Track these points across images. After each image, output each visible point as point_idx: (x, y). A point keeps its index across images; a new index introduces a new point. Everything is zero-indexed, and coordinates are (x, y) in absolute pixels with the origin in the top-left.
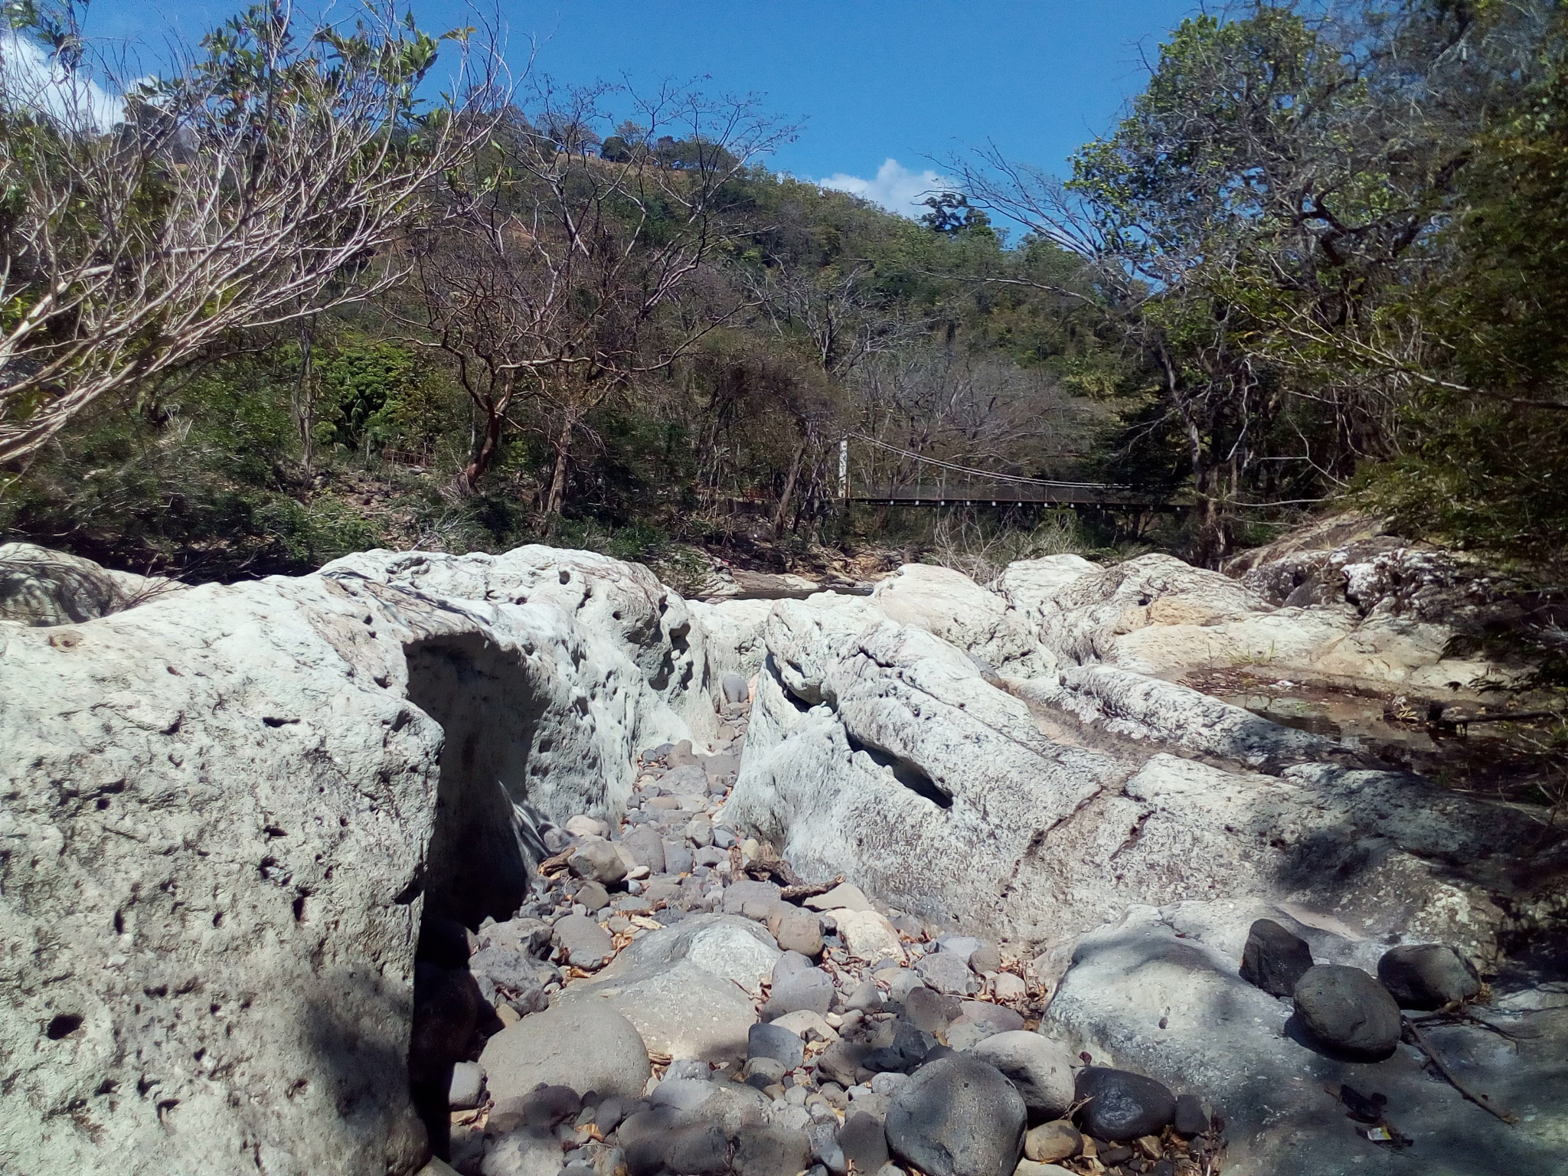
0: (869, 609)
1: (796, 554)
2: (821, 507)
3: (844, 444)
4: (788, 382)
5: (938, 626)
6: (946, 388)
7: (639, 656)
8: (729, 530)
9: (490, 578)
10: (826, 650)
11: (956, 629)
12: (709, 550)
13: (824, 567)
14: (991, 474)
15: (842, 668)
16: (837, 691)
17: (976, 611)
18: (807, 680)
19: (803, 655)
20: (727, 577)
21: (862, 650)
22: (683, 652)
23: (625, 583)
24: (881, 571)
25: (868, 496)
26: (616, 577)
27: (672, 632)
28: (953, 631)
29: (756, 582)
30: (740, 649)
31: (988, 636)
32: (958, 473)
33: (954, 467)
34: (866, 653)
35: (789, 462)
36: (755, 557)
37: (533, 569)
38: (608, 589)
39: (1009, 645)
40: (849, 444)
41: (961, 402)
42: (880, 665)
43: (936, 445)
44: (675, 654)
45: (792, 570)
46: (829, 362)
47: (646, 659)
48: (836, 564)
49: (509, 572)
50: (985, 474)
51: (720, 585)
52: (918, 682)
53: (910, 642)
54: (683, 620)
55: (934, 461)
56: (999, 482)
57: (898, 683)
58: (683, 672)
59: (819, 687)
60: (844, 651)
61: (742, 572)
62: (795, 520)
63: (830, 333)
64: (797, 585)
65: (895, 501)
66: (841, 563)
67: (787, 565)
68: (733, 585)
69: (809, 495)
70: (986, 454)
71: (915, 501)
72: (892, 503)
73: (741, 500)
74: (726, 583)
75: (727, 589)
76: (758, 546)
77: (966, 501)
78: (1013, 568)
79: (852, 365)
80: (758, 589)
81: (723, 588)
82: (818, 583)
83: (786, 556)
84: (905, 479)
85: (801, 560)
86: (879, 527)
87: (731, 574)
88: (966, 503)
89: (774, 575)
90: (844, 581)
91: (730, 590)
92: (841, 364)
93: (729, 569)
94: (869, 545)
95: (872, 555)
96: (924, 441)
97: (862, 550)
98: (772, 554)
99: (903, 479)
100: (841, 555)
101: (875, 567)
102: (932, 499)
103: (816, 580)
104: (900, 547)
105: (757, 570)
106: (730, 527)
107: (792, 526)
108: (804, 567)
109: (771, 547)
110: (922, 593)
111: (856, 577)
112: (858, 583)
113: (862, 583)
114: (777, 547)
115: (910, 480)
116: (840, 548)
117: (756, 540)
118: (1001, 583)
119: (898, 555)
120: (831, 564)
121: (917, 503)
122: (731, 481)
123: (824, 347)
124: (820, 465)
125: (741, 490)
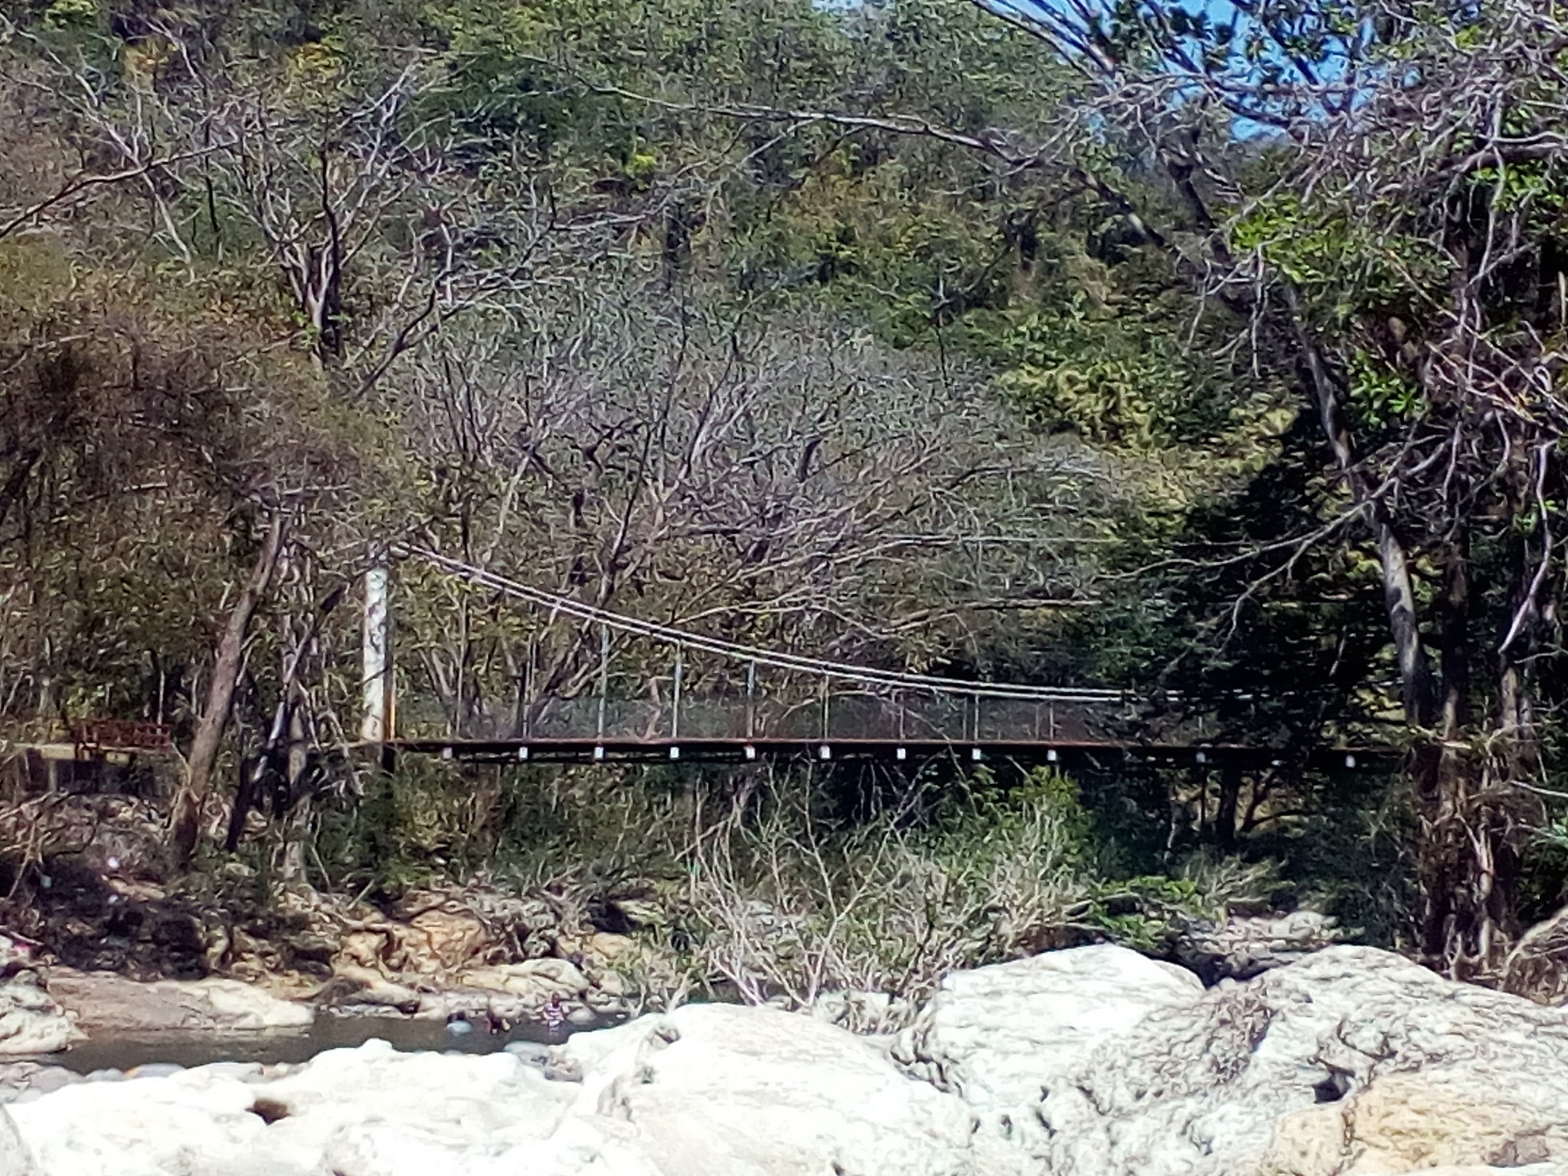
1: (236, 917)
2: (311, 769)
3: (375, 583)
4: (212, 401)
6: (677, 412)
8: (34, 849)
13: (324, 956)
17: (892, 1141)
20: (31, 996)
24: (495, 960)
25: (449, 734)
29: (116, 1009)
32: (713, 661)
35: (211, 636)
36: (115, 928)
43: (650, 580)
45: (225, 967)
46: (331, 342)
48: (359, 945)
50: (795, 663)
51: (10, 1022)
55: (644, 626)
56: (833, 687)
61: (76, 978)
62: (233, 812)
63: (335, 251)
64: (245, 1015)
65: (533, 748)
66: (375, 940)
67: (211, 950)
68: (51, 1022)
69: (273, 736)
70: (796, 604)
71: (591, 747)
72: (523, 753)
73: (66, 751)
74: (29, 1015)
75: (32, 1036)
76: (121, 896)
77: (741, 747)
78: (957, 993)
79: (400, 347)
80: (126, 1029)
81: (18, 1032)
82: (318, 1009)
83: (209, 922)
84: (559, 682)
85: (254, 933)
86: (484, 827)
87: (41, 985)
88: (744, 753)
89: (174, 984)
90: (398, 1000)
91: (42, 1036)
92: (366, 343)
93: (33, 969)
94: (457, 883)
95: (468, 914)
96: (614, 568)
97: (436, 900)
98: (168, 916)
99: (557, 682)
100: (374, 918)
101: (477, 951)
102: (641, 741)
103: (310, 999)
104: (548, 888)
105: (120, 969)
106: (36, 839)
107: (225, 832)
108: (264, 955)
109: (162, 895)
110: (737, 1093)
111: (420, 984)
112: (428, 1001)
113: (440, 999)
114: (178, 897)
115: (575, 684)
116: (371, 896)
117: (113, 875)
118: (923, 1037)
119: (544, 912)
120: (343, 945)
121: (599, 753)
122: (37, 696)
123: (315, 292)
124: (308, 644)
125: (66, 721)
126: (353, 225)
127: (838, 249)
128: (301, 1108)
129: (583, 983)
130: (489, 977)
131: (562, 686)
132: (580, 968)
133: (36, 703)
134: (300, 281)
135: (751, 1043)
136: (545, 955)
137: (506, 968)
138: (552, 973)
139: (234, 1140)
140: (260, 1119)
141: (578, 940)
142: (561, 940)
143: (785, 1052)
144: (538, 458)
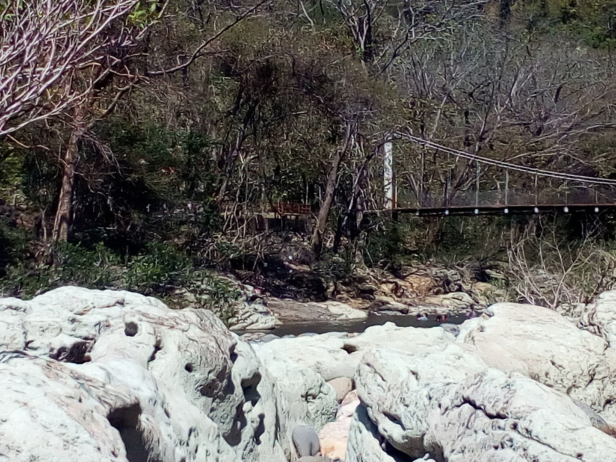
0: (466, 355)
1: (338, 278)
2: (365, 221)
3: (388, 147)
4: (323, 79)
5: (536, 370)
6: (505, 77)
7: (212, 410)
8: (260, 252)
9: (28, 327)
10: (427, 401)
11: (553, 372)
12: (238, 277)
13: (371, 291)
14: (562, 176)
15: (445, 419)
16: (443, 443)
17: (574, 353)
18: (408, 433)
19: (402, 406)
20: (261, 308)
21: (467, 401)
22: (254, 404)
23: (195, 332)
24: (437, 293)
25: (418, 205)
26: (185, 326)
27: (243, 382)
28: (551, 375)
29: (293, 313)
30: (306, 396)
31: (588, 378)
32: (521, 174)
33: (518, 168)
34: (473, 404)
35: (324, 170)
36: (291, 282)
37: (72, 315)
38: (178, 340)
39: (609, 387)
40: (394, 148)
41: (521, 92)
42: (491, 417)
43: (497, 144)
44: (247, 406)
45: (335, 296)
46: (368, 55)
47: (219, 413)
48: (386, 288)
49: (48, 320)
50: (554, 175)
51: (254, 318)
52: (533, 434)
53: (520, 392)
54: (254, 368)
55: (494, 162)
56: (570, 183)
57: (514, 435)
58: (255, 425)
59: (422, 439)
60: (446, 402)
61: (277, 301)
62: (335, 237)
63: (369, 19)
64: (342, 314)
65: (450, 210)
66: (391, 286)
67: (328, 290)
68: (269, 317)
69: (350, 208)
70: (554, 152)
71: (473, 209)
72: (447, 213)
73: (272, 215)
74: (260, 315)
75: (262, 323)
76: (294, 270)
77: (533, 208)
78: (605, 300)
79: (395, 56)
80: (297, 321)
81: (257, 321)
82: (369, 312)
83: (327, 280)
84: (461, 184)
85: (344, 284)
86: (433, 242)
87: (265, 304)
88: (534, 210)
89: (315, 303)
90: (400, 309)
91: (265, 323)
92: (381, 55)
93: (262, 298)
94: (423, 263)
95: (427, 275)
96: (481, 139)
97: (414, 270)
98: (311, 278)
99: (459, 185)
100: (391, 278)
101: (431, 289)
102: (493, 206)
103: (366, 309)
104: (458, 265)
105: (295, 298)
106: (261, 249)
107: (332, 245)
108: (348, 292)
109: (309, 269)
110: (515, 335)
111: (409, 303)
112: (412, 309)
113: (416, 308)
114: (315, 270)
115: (467, 185)
116: (389, 269)
117: (290, 262)
118: (591, 316)
119: (456, 274)
120: (379, 288)
121: (476, 211)
122: (261, 194)
123: (362, 36)
124: (362, 172)
125: (271, 204)
126: (375, 8)
127: (570, 9)
128: (361, 348)
129: (472, 301)
130: (435, 300)
131: (462, 186)
132: (471, 296)
133: (260, 197)
134: (355, 31)
135: (521, 317)
136: (457, 291)
137: (442, 296)
138: (460, 298)
139: (337, 359)
140: (346, 352)
141: (470, 285)
142: (463, 285)
143: (534, 320)
144: (450, 97)
